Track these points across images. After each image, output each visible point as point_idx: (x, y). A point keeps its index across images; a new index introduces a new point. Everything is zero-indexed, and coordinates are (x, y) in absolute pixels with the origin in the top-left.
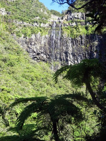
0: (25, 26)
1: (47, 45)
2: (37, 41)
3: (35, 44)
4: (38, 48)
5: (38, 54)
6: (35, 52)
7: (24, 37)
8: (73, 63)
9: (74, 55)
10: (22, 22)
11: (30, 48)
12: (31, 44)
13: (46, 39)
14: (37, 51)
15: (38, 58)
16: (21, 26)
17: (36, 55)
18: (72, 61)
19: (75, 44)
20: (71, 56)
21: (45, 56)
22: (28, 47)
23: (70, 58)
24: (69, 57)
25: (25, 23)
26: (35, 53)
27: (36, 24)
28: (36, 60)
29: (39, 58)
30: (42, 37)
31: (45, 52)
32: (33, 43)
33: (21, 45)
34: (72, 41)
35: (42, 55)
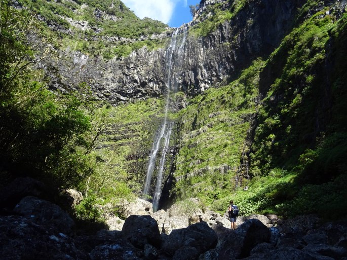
0: (122, 43)
1: (159, 65)
2: (139, 60)
3: (136, 66)
4: (143, 72)
5: (143, 84)
6: (136, 81)
7: (117, 59)
8: (208, 84)
9: (209, 68)
10: (117, 39)
11: (126, 75)
12: (128, 68)
13: (157, 55)
14: (140, 80)
15: (144, 92)
16: (114, 44)
17: (139, 87)
18: (207, 81)
19: (211, 45)
20: (204, 71)
21: (156, 87)
22: (124, 74)
23: (202, 75)
24: (200, 73)
25: (123, 39)
26: (138, 84)
27: (142, 37)
28: (141, 96)
29: (146, 91)
30: (150, 53)
31: (156, 78)
32: (132, 65)
33: (111, 72)
34: (204, 43)
35: (151, 84)
